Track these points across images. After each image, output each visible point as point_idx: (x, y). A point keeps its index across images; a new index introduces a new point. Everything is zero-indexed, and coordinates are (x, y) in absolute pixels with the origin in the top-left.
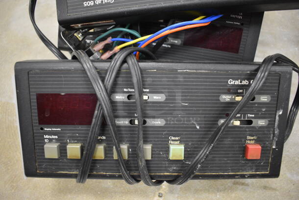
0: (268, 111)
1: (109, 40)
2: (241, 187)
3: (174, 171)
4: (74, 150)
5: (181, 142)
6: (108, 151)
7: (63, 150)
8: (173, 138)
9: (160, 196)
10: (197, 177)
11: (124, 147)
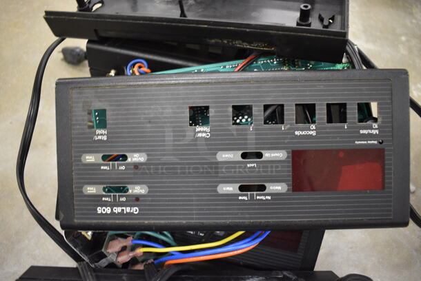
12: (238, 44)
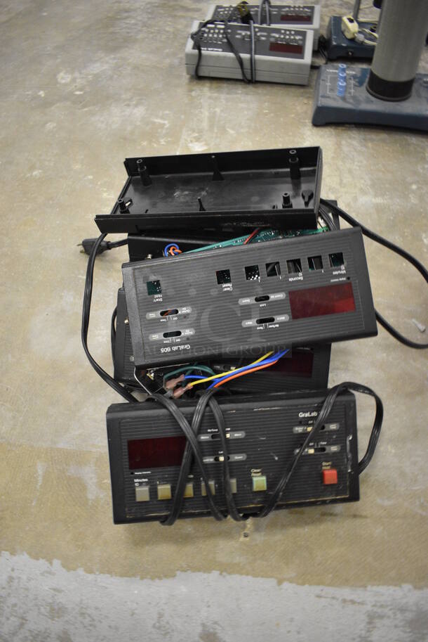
0: (339, 438)
1: (182, 378)
2: (329, 518)
3: (259, 503)
4: (164, 490)
5: (263, 473)
6: (197, 488)
7: (153, 492)
8: (255, 471)
9: (246, 536)
10: (279, 507)
11: (212, 483)
12: (244, 224)
